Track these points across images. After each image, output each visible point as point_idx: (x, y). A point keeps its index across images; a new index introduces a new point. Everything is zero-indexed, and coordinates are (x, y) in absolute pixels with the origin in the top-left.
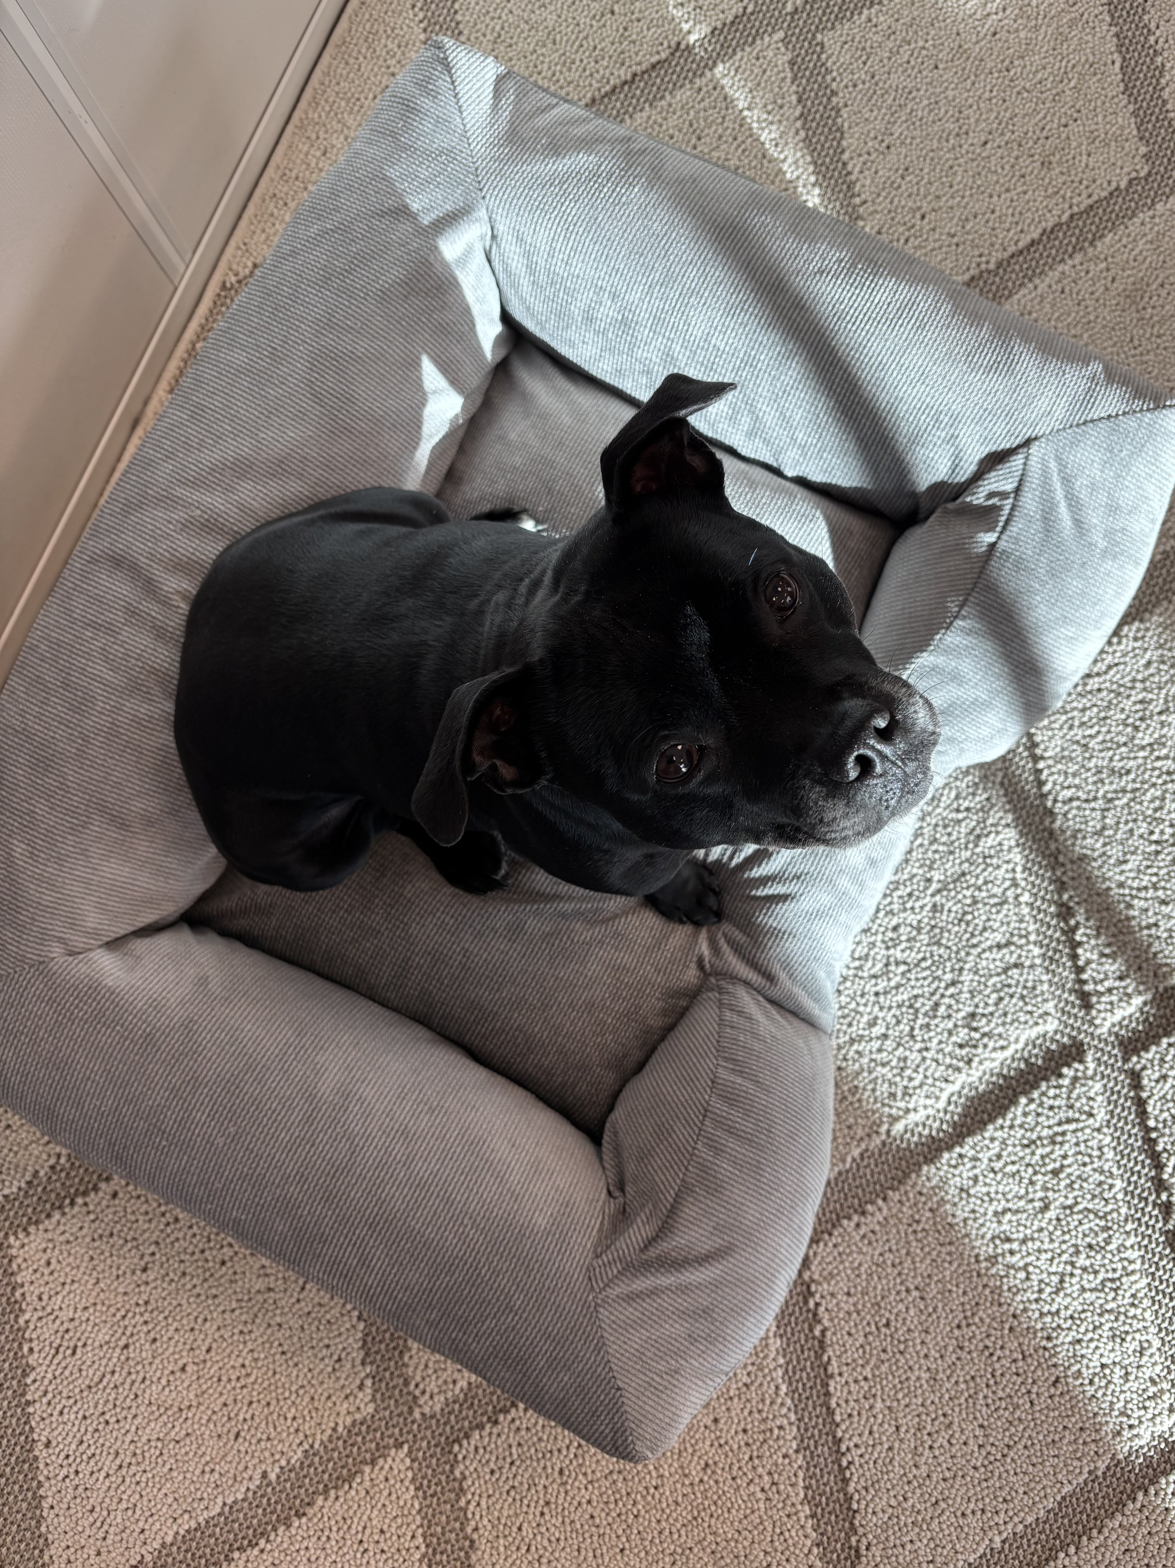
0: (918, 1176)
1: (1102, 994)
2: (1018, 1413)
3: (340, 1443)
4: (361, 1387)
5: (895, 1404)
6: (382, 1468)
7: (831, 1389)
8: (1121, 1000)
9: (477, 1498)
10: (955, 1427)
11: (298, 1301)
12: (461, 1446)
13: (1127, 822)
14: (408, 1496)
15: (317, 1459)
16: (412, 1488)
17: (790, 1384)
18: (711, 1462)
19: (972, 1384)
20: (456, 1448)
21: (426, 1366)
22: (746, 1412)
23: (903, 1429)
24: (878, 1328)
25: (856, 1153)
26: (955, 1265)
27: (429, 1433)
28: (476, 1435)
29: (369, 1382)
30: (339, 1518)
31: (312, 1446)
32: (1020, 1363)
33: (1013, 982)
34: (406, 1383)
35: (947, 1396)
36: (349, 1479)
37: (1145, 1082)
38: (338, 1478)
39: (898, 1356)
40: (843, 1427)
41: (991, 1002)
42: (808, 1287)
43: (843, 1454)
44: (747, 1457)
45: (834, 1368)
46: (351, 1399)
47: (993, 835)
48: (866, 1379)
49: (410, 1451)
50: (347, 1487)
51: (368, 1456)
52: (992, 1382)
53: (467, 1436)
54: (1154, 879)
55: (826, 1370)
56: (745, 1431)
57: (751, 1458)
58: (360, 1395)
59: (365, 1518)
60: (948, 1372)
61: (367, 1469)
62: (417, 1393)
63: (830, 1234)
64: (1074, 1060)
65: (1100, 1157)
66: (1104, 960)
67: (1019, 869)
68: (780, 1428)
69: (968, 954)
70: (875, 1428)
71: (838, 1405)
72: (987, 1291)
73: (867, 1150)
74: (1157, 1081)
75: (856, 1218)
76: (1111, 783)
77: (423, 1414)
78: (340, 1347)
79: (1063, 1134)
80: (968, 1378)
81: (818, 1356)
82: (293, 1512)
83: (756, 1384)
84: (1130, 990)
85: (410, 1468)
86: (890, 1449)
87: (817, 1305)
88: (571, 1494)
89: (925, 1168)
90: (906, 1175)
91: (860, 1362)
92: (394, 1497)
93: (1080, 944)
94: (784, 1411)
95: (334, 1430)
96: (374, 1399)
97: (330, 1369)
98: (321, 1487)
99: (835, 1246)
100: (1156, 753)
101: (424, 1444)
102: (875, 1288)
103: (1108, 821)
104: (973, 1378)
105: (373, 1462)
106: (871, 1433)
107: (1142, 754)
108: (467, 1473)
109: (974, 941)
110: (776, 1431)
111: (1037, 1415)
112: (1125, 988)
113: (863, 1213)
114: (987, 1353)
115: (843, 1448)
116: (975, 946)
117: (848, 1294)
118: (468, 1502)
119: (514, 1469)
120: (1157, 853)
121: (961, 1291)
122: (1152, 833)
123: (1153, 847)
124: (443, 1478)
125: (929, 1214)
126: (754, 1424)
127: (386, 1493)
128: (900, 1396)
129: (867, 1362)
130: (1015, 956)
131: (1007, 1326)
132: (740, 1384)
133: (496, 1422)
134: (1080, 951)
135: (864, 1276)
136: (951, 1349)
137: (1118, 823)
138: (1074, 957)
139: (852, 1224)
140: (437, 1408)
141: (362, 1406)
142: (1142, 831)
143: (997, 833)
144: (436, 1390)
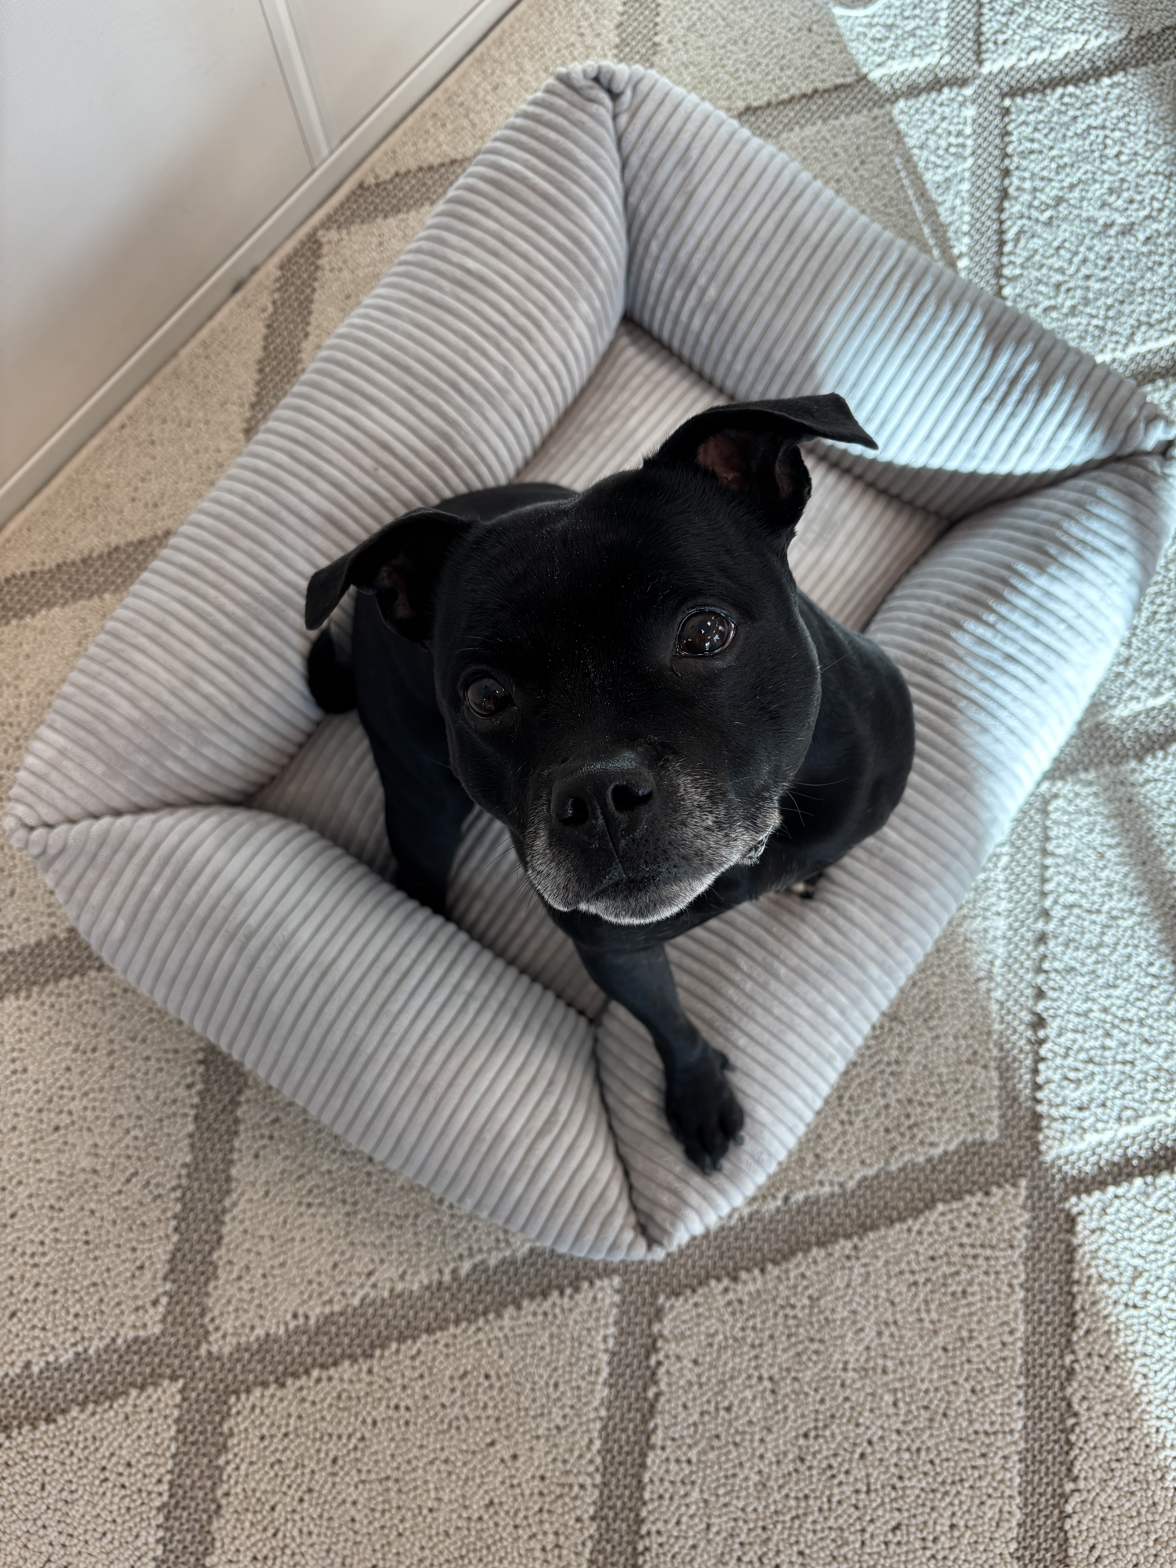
0: (805, 1257)
1: (1055, 1120)
3: (115, 1357)
4: (155, 1303)
5: (713, 1499)
6: (149, 1397)
7: (649, 1461)
8: (1074, 1132)
9: (238, 1460)
10: (771, 1545)
11: (120, 1192)
12: (238, 1399)
13: (1126, 945)
14: (166, 1435)
15: (86, 1366)
16: (174, 1428)
17: (606, 1442)
18: (496, 1501)
19: (803, 1504)
20: (233, 1399)
21: (229, 1302)
22: (550, 1458)
23: (714, 1529)
24: (717, 1409)
26: (820, 1366)
27: (209, 1375)
28: (257, 1392)
29: (164, 1300)
30: (89, 1435)
31: (86, 1351)
32: (863, 1496)
34: (202, 1314)
35: (772, 1508)
36: (112, 1398)
37: (1079, 1228)
38: (101, 1393)
39: (731, 1447)
40: (650, 1507)
41: (933, 1092)
42: (655, 1341)
43: (642, 1537)
44: (536, 1508)
45: (657, 1439)
46: (141, 1312)
47: (979, 919)
48: (689, 1462)
49: (184, 1388)
50: (107, 1405)
51: (139, 1380)
52: (826, 1506)
53: (248, 1391)
55: (648, 1438)
56: (543, 1478)
57: (541, 1510)
58: (151, 1311)
59: (116, 1444)
60: (781, 1482)
61: (134, 1392)
62: (211, 1328)
63: (694, 1291)
64: (1007, 1181)
65: (1008, 1295)
66: (1065, 1083)
67: (998, 962)
68: (582, 1486)
70: (684, 1519)
71: (651, 1481)
72: (847, 1405)
73: (757, 1212)
74: (1093, 1232)
75: (726, 1282)
76: (1120, 900)
77: (209, 1353)
78: (147, 1254)
79: (975, 1257)
80: (801, 1495)
81: (645, 1421)
82: (44, 1415)
83: (570, 1430)
84: (1086, 1124)
85: (178, 1406)
86: (694, 1547)
87: (659, 1363)
88: (338, 1487)
89: (814, 1250)
90: (793, 1253)
91: (689, 1441)
92: (152, 1432)
93: (1043, 1059)
94: (591, 1469)
95: (113, 1340)
96: (163, 1320)
97: (128, 1274)
98: (81, 1397)
99: (696, 1305)
101: (201, 1385)
102: (726, 1364)
103: (1106, 939)
104: (806, 1497)
105: (142, 1388)
106: (678, 1523)
108: (236, 1430)
110: (576, 1489)
112: (1082, 1120)
113: (735, 1279)
114: (829, 1473)
115: (644, 1531)
117: (696, 1362)
118: (228, 1463)
119: (286, 1441)
120: (1152, 987)
121: (818, 1397)
122: (1151, 964)
123: (1149, 980)
124: (210, 1428)
125: (806, 1301)
126: (554, 1473)
127: (145, 1425)
128: (721, 1491)
129: (696, 1444)
131: (859, 1450)
132: (552, 1425)
133: (283, 1385)
135: (715, 1347)
136: (791, 1456)
137: (1117, 944)
138: (1035, 1071)
139: (721, 1287)
140: (227, 1350)
141: (150, 1324)
142: (1140, 959)
143: (985, 918)
144: (231, 1331)
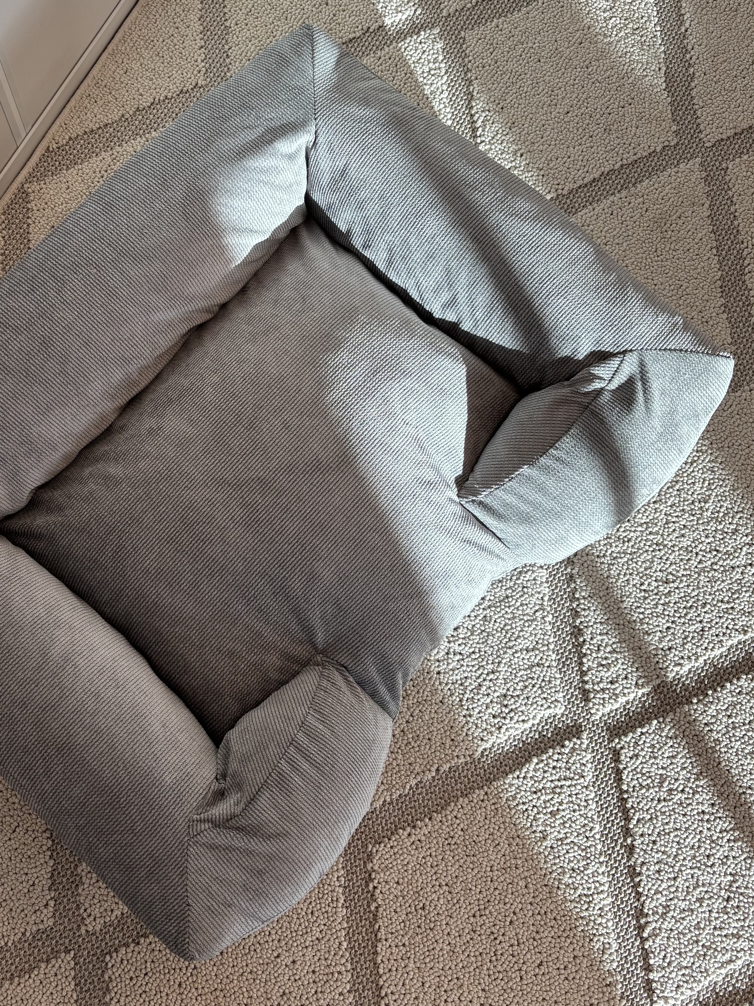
0: (456, 805)
1: (598, 692)
2: (511, 983)
3: (26, 944)
4: (46, 905)
5: (423, 966)
6: (54, 966)
7: (379, 949)
8: (610, 698)
9: (118, 996)
10: (465, 988)
11: (10, 839)
12: (111, 957)
13: (625, 574)
14: (69, 989)
15: (8, 954)
16: (73, 983)
17: (350, 943)
18: (287, 991)
19: (480, 958)
20: (108, 958)
21: (94, 897)
22: (316, 958)
23: (427, 985)
24: (416, 910)
25: (413, 783)
26: (476, 871)
27: (89, 945)
28: (123, 950)
29: (52, 903)
30: (18, 999)
31: (6, 944)
32: (516, 948)
33: (536, 676)
34: (78, 907)
35: (461, 965)
36: (30, 972)
37: (623, 758)
38: (21, 970)
39: (428, 931)
40: (385, 978)
41: (518, 688)
42: (370, 875)
43: (382, 998)
44: (313, 991)
45: (382, 934)
46: (38, 913)
47: (530, 573)
48: (404, 945)
49: (74, 958)
50: (27, 976)
51: (45, 956)
52: (494, 958)
53: (116, 951)
54: (641, 616)
55: (376, 935)
56: (314, 972)
57: (316, 992)
58: (45, 911)
59: (37, 1000)
60: (464, 947)
61: (43, 965)
62: (85, 915)
63: (389, 839)
64: (574, 736)
65: (586, 807)
66: (601, 668)
67: (546, 598)
68: (339, 973)
69: (505, 653)
70: (407, 981)
71: (382, 962)
72: (497, 892)
73: (421, 782)
74: (631, 758)
75: (408, 829)
76: (617, 546)
77: (87, 931)
78: (35, 875)
79: (562, 787)
80: (477, 953)
81: (372, 925)
83: (326, 939)
84: (617, 692)
85: (74, 968)
86: (416, 998)
87: (375, 888)
88: (185, 1001)
89: (461, 800)
90: (448, 804)
91: (401, 932)
92: (59, 988)
93: (585, 655)
94: (343, 961)
95: (24, 934)
96: (54, 916)
97: (26, 891)
98: (9, 975)
99: (392, 847)
100: (650, 530)
101: (86, 953)
102: (417, 881)
103: (612, 572)
104: (481, 954)
105: (48, 961)
106: (403, 985)
107: (640, 529)
108: (113, 977)
109: (511, 644)
110: (336, 975)
111: (525, 987)
112: (614, 689)
113: (414, 827)
114: (492, 937)
115: (383, 994)
116: (510, 648)
117: (398, 883)
118: (111, 999)
119: (147, 978)
120: (645, 598)
121: (478, 890)
122: (642, 584)
123: (643, 594)
124: (96, 979)
125: (460, 833)
126: (321, 968)
127: (54, 984)
128: (427, 960)
129: (406, 934)
130: (538, 658)
131: (509, 919)
132: (314, 938)
133: (138, 943)
134: (585, 660)
135: (410, 872)
136: (467, 931)
137: (619, 574)
138: (581, 664)
139: (406, 833)
140: (98, 928)
141: (45, 919)
142: (635, 581)
143: (533, 572)
144: (98, 915)
